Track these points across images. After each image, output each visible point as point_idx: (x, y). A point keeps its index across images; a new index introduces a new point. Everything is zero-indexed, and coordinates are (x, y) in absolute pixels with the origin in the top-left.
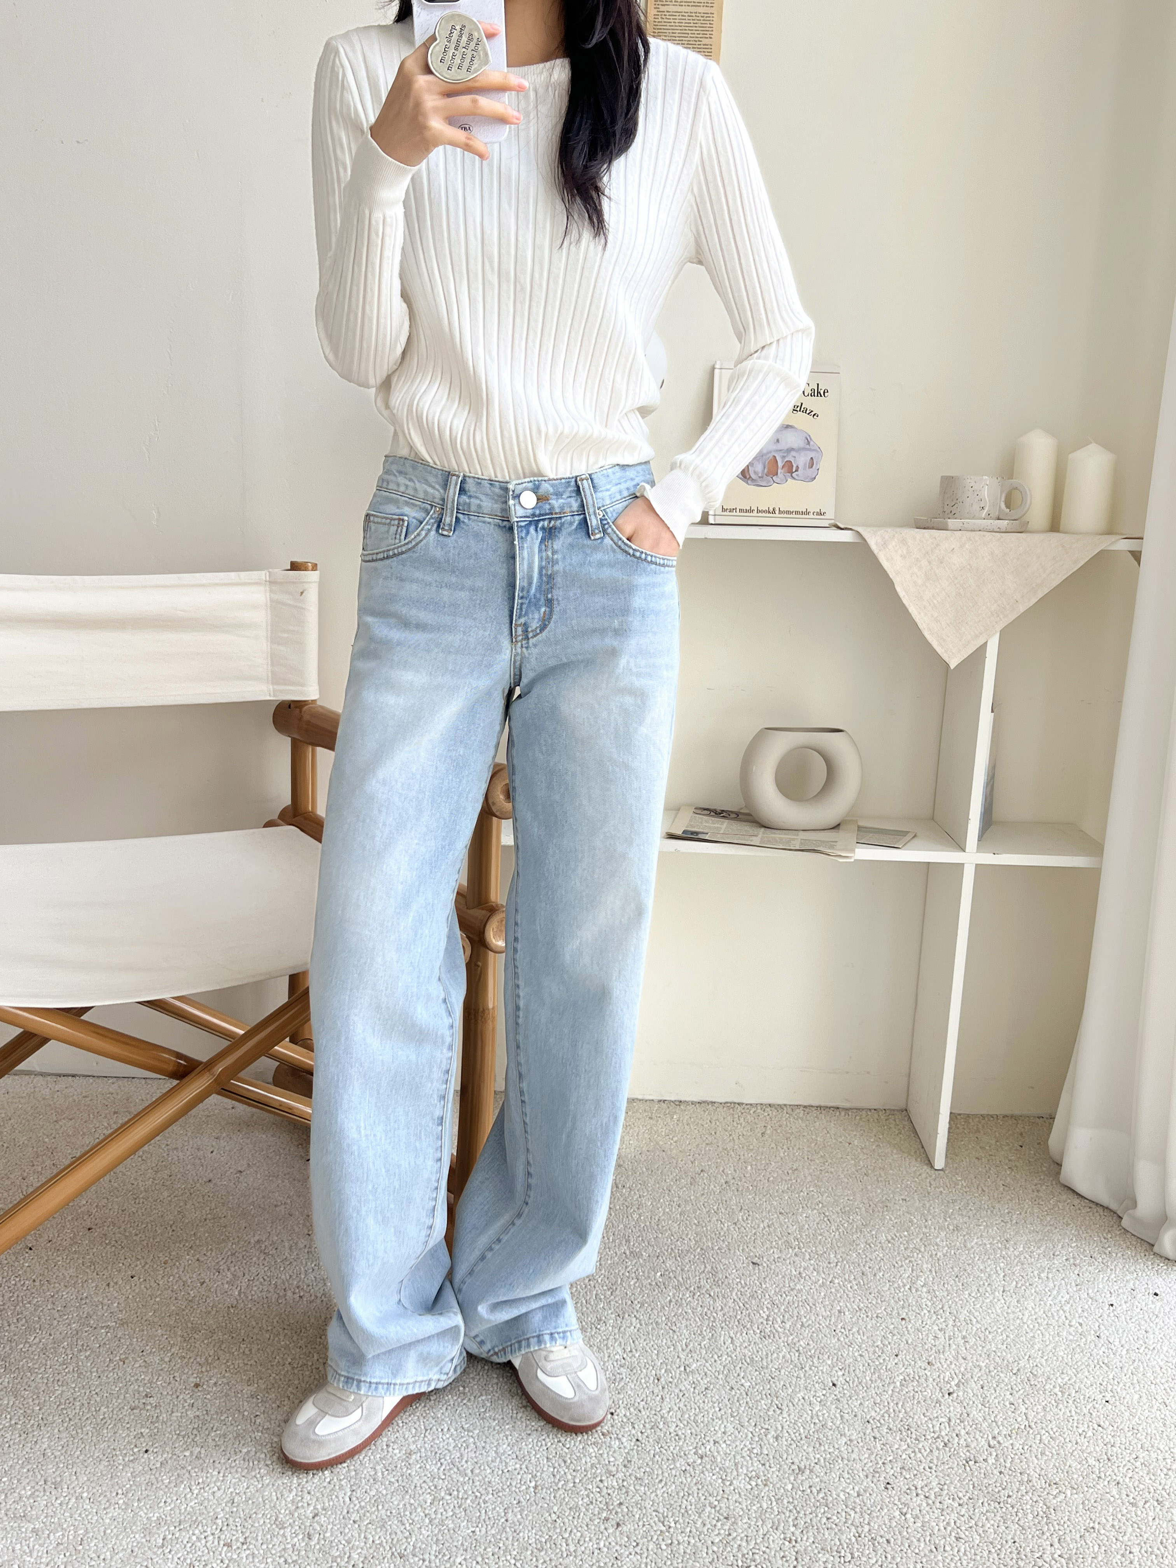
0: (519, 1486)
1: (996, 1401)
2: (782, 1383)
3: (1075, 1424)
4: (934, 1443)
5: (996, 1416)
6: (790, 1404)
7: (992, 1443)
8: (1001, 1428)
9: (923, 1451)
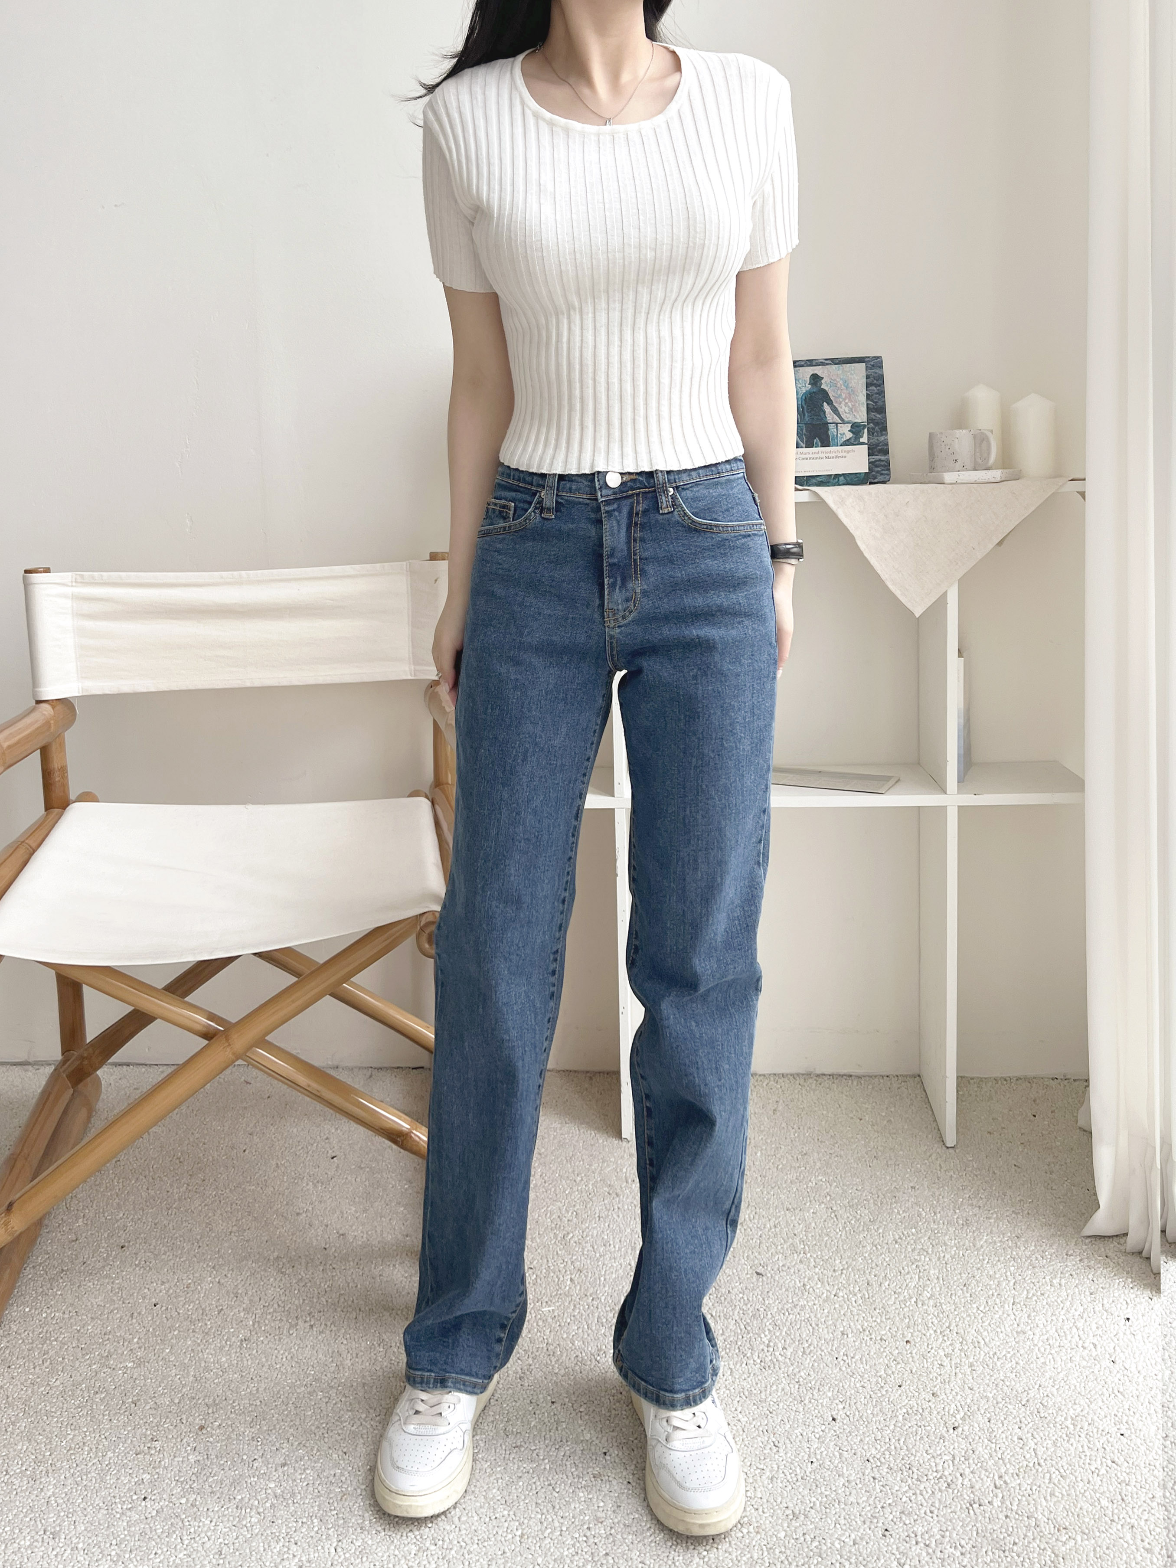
0: (504, 1535)
1: (1004, 1436)
2: (780, 1418)
3: (1088, 1461)
4: (936, 1484)
5: (1003, 1453)
6: (788, 1441)
7: (998, 1484)
8: (1008, 1466)
9: (924, 1493)
